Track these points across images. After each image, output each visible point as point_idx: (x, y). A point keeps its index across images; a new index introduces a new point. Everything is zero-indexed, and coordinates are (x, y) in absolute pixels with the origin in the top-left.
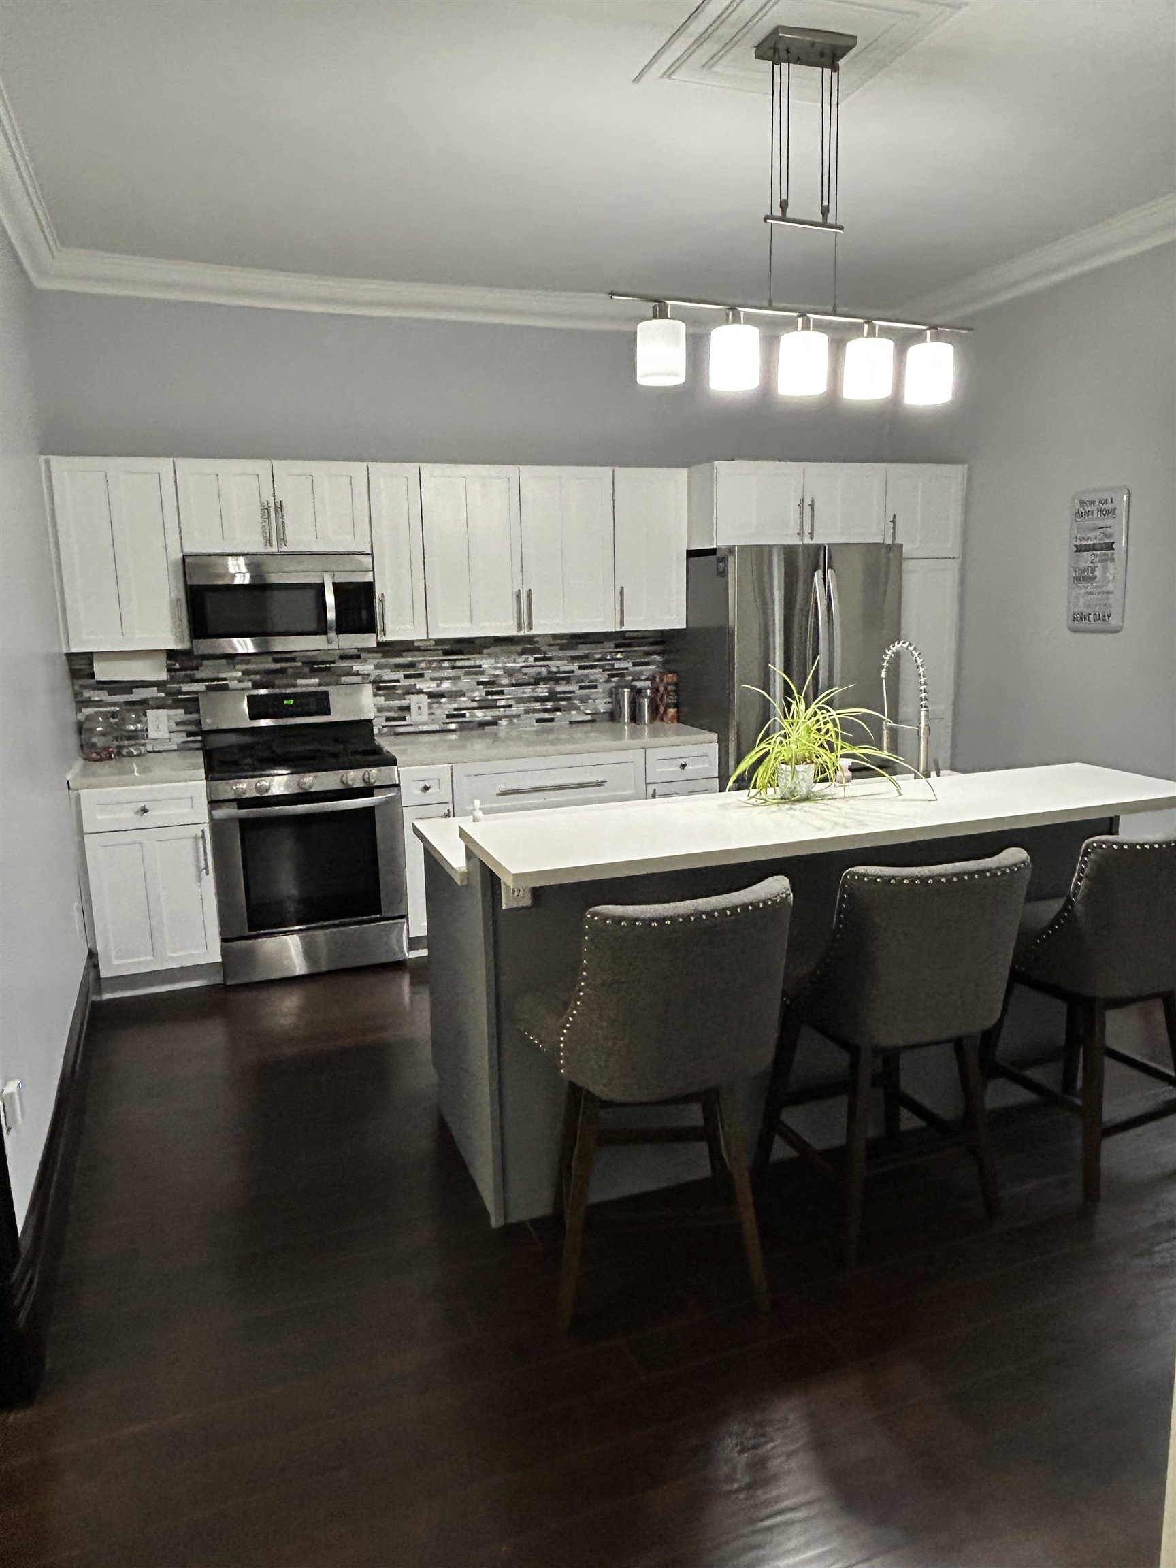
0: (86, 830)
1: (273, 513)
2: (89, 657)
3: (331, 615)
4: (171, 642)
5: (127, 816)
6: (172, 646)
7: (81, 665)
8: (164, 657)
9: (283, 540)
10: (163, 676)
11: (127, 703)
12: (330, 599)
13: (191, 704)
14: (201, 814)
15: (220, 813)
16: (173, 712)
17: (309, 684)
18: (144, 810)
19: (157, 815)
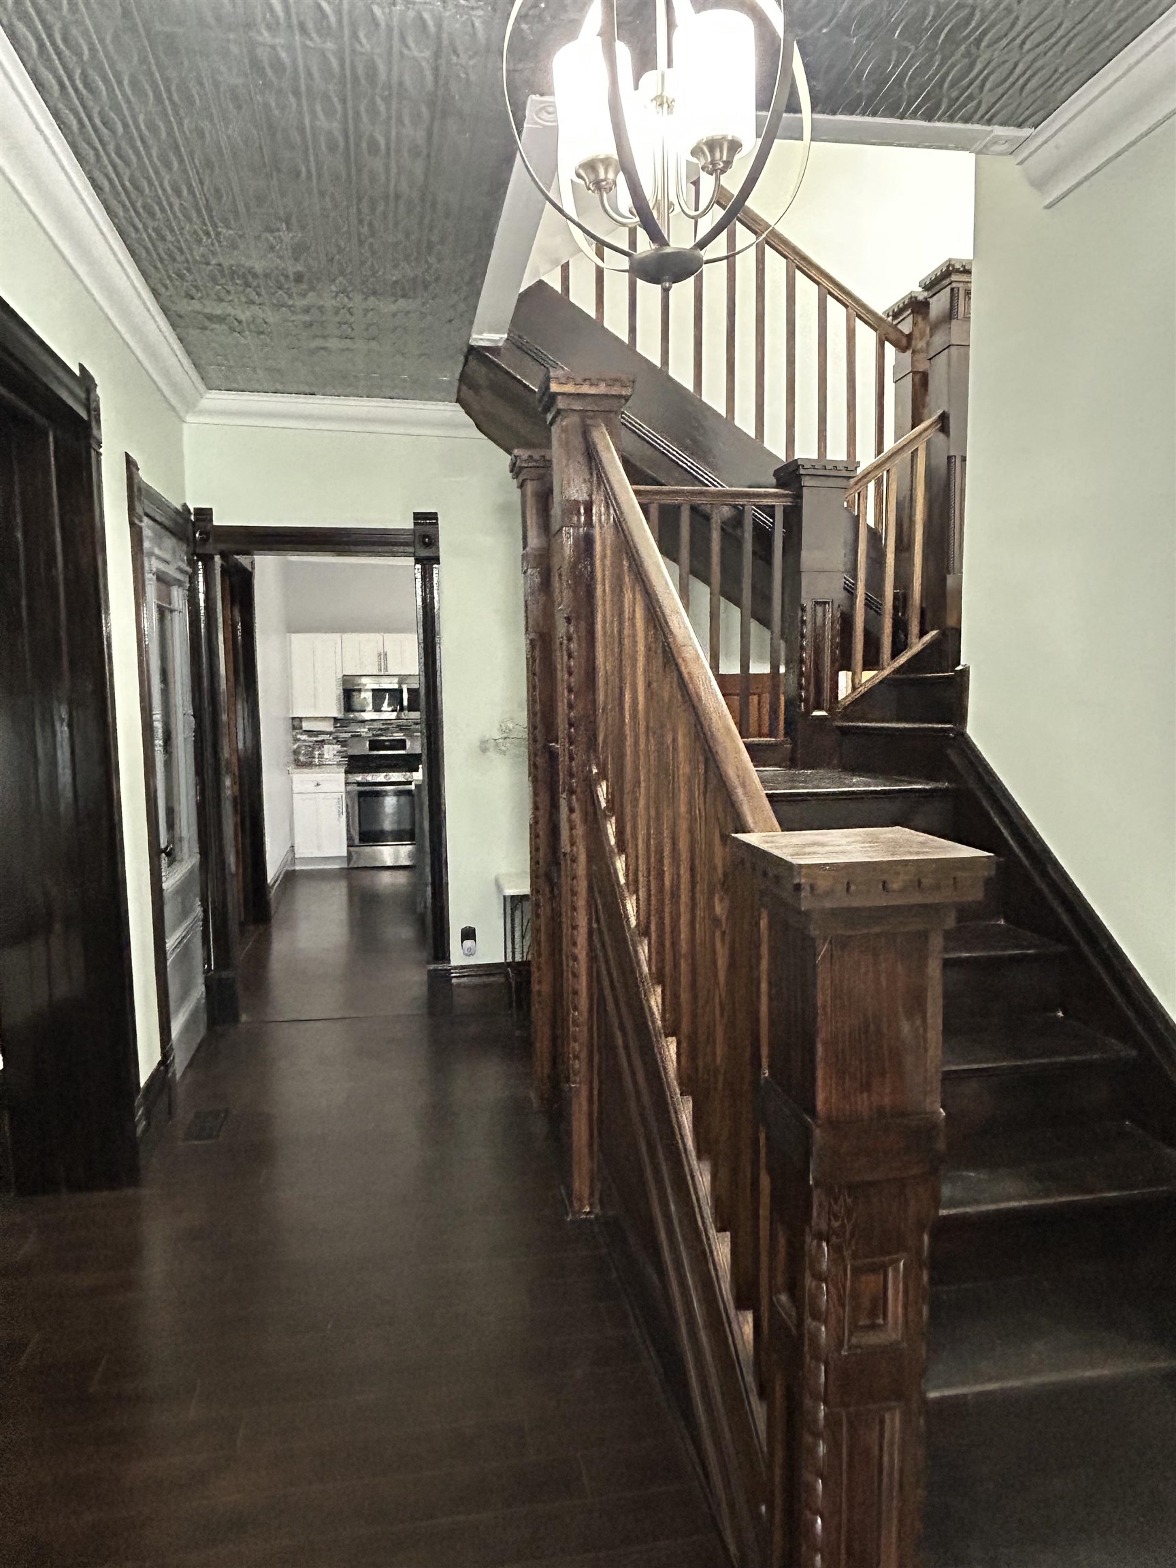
0: (296, 790)
1: (383, 657)
2: (301, 719)
3: (405, 703)
4: (335, 713)
5: (311, 787)
6: (335, 715)
7: (296, 723)
8: (332, 721)
9: (386, 669)
10: (332, 729)
11: (316, 741)
12: (405, 696)
13: (343, 743)
14: (342, 788)
15: (349, 788)
16: (335, 746)
17: (399, 736)
18: (318, 785)
19: (322, 788)
